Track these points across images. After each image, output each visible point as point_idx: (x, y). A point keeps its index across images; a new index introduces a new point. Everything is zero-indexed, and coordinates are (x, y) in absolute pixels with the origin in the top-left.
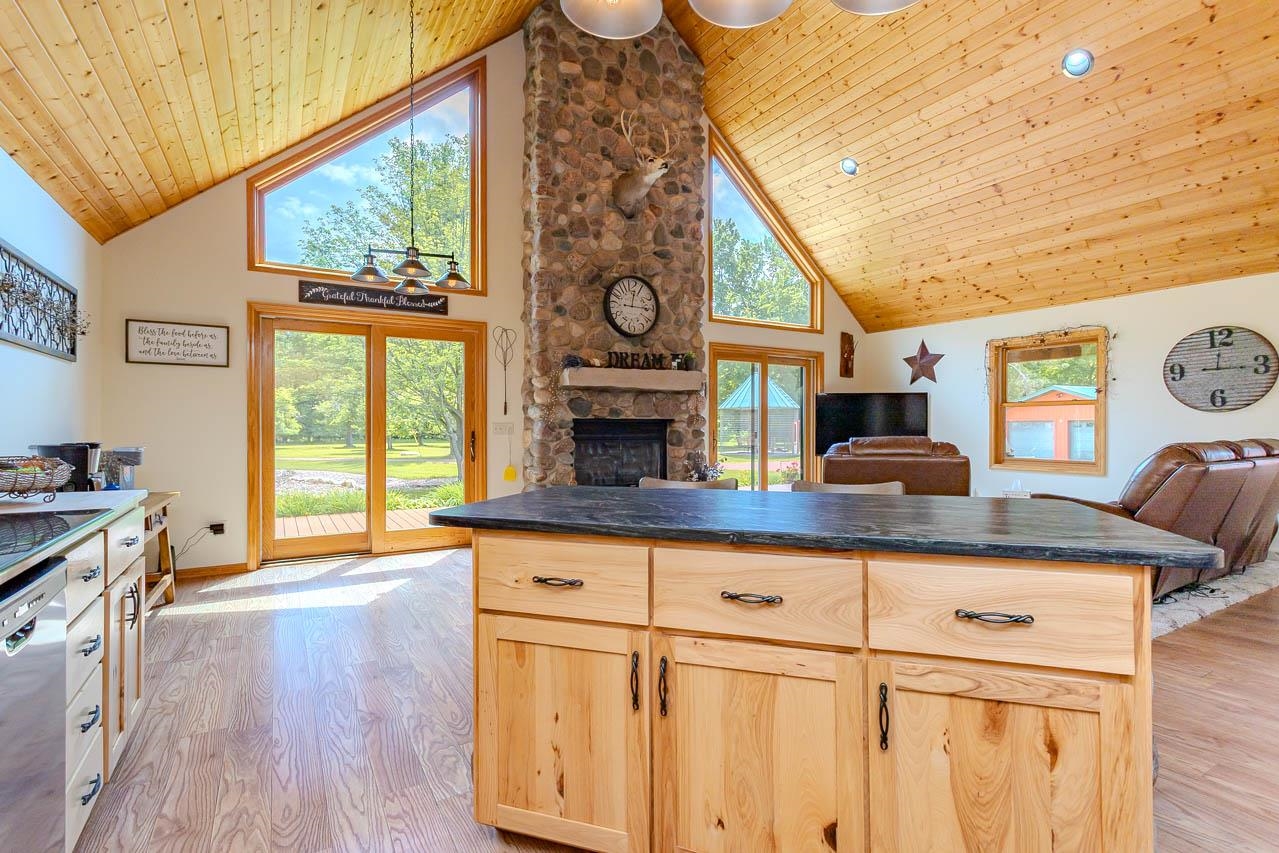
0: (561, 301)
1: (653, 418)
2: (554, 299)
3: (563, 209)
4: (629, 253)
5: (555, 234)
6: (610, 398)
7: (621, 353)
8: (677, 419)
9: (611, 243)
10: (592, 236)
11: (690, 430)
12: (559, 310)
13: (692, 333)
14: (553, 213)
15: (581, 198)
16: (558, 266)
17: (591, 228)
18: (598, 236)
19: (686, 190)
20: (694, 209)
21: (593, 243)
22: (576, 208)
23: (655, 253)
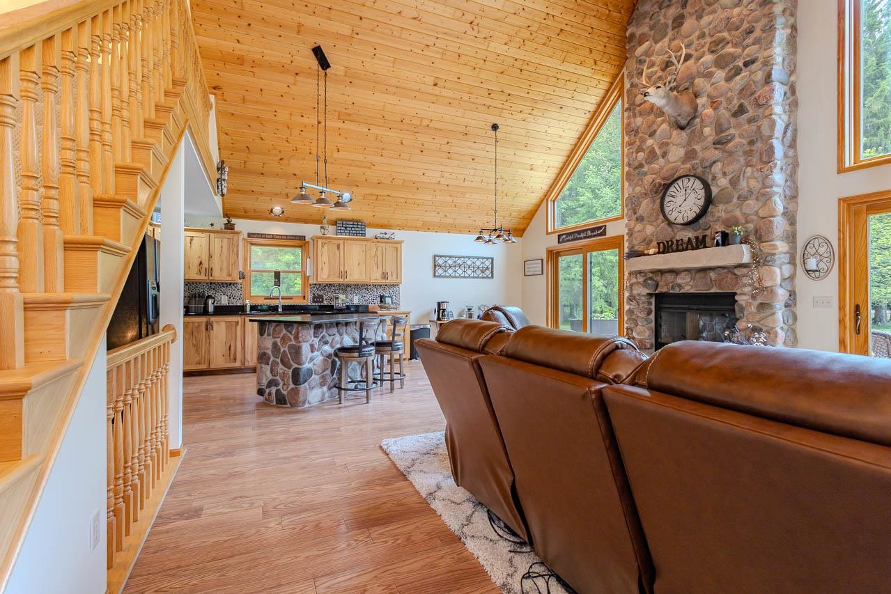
0: (640, 212)
1: (713, 291)
2: (635, 213)
3: (640, 149)
4: (690, 155)
5: (636, 168)
6: (669, 277)
7: (667, 242)
8: (738, 292)
9: (676, 153)
10: (660, 157)
11: (756, 303)
12: (640, 219)
13: (760, 204)
14: (634, 154)
15: (652, 135)
16: (638, 189)
17: (658, 152)
18: (664, 155)
19: (746, 64)
20: (759, 76)
21: (661, 161)
22: (650, 142)
23: (714, 144)
